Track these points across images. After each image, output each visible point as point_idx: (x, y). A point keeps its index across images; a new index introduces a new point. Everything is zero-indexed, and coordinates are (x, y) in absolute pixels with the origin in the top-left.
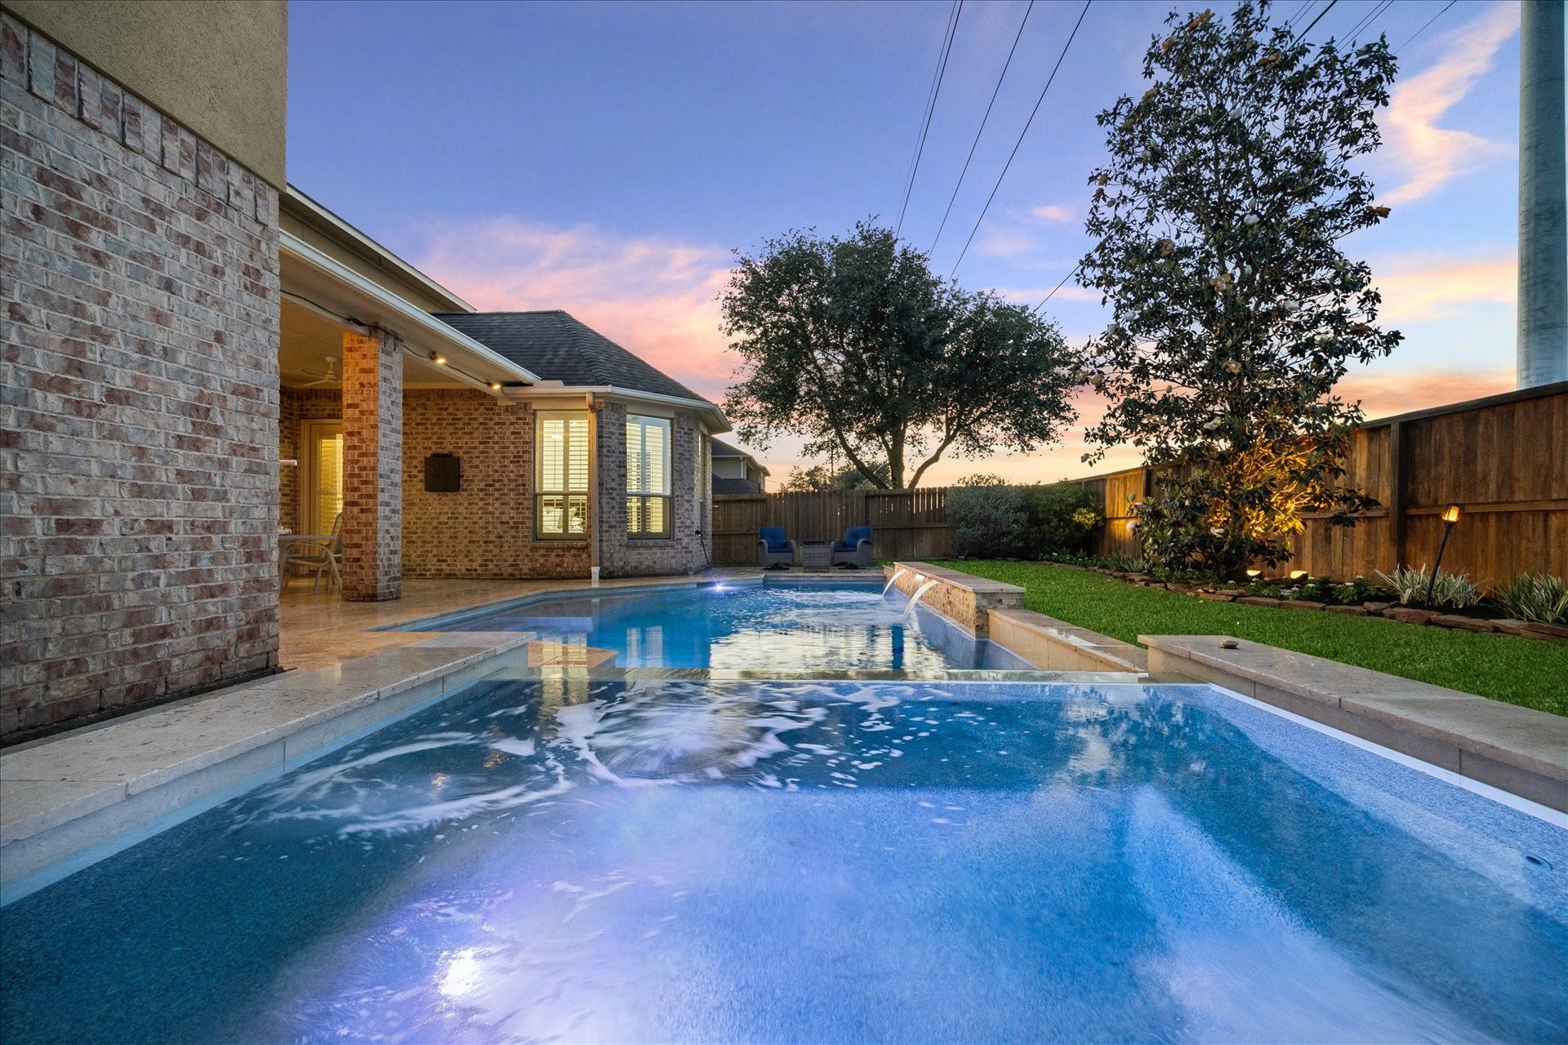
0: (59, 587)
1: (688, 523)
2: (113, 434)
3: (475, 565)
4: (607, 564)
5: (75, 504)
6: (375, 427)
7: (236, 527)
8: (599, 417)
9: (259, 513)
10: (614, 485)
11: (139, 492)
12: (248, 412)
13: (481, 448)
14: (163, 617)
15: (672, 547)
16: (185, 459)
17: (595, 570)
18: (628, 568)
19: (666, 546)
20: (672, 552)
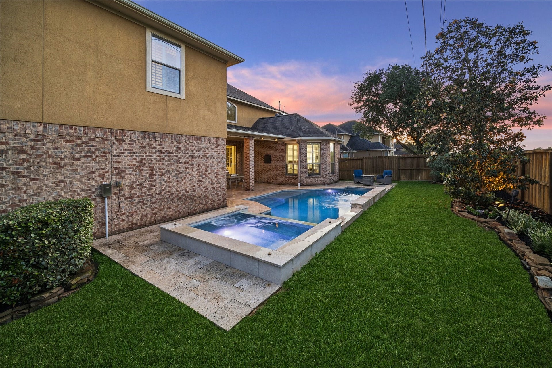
0: (205, 196)
1: (325, 171)
2: (209, 178)
3: (274, 181)
4: (302, 182)
5: (206, 187)
6: (249, 156)
7: (221, 187)
8: (300, 145)
9: (224, 185)
10: (304, 162)
11: (212, 184)
12: (223, 171)
13: (275, 153)
14: (214, 199)
15: (321, 177)
16: (216, 179)
17: (299, 184)
18: (308, 183)
19: (319, 177)
20: (320, 179)
